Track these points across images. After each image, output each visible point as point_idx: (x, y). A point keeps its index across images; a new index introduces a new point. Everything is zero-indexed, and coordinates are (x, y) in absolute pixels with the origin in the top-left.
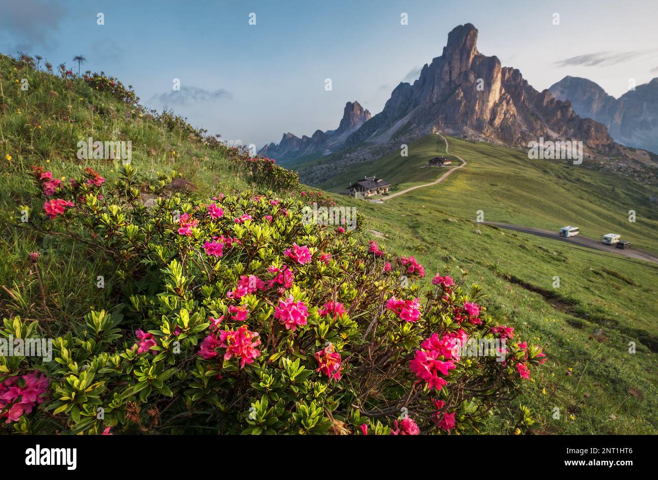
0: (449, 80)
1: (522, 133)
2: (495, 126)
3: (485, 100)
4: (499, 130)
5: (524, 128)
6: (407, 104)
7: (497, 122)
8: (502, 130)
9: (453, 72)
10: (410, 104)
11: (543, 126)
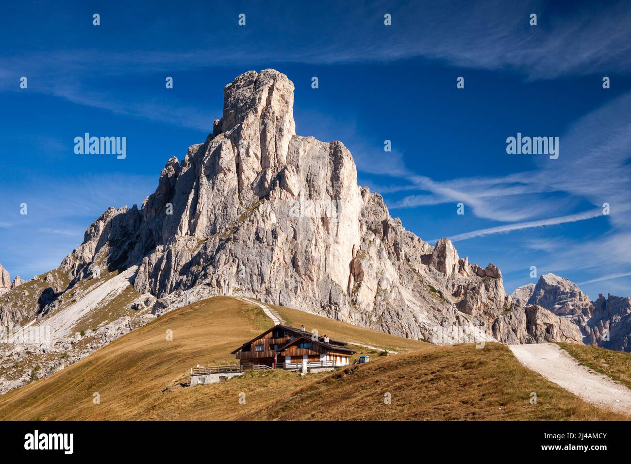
0: (236, 183)
1: (423, 329)
2: (363, 306)
3: (331, 240)
4: (374, 319)
5: (423, 318)
6: (125, 247)
7: (366, 296)
8: (380, 319)
9: (245, 167)
10: (132, 246)
11: (461, 319)
